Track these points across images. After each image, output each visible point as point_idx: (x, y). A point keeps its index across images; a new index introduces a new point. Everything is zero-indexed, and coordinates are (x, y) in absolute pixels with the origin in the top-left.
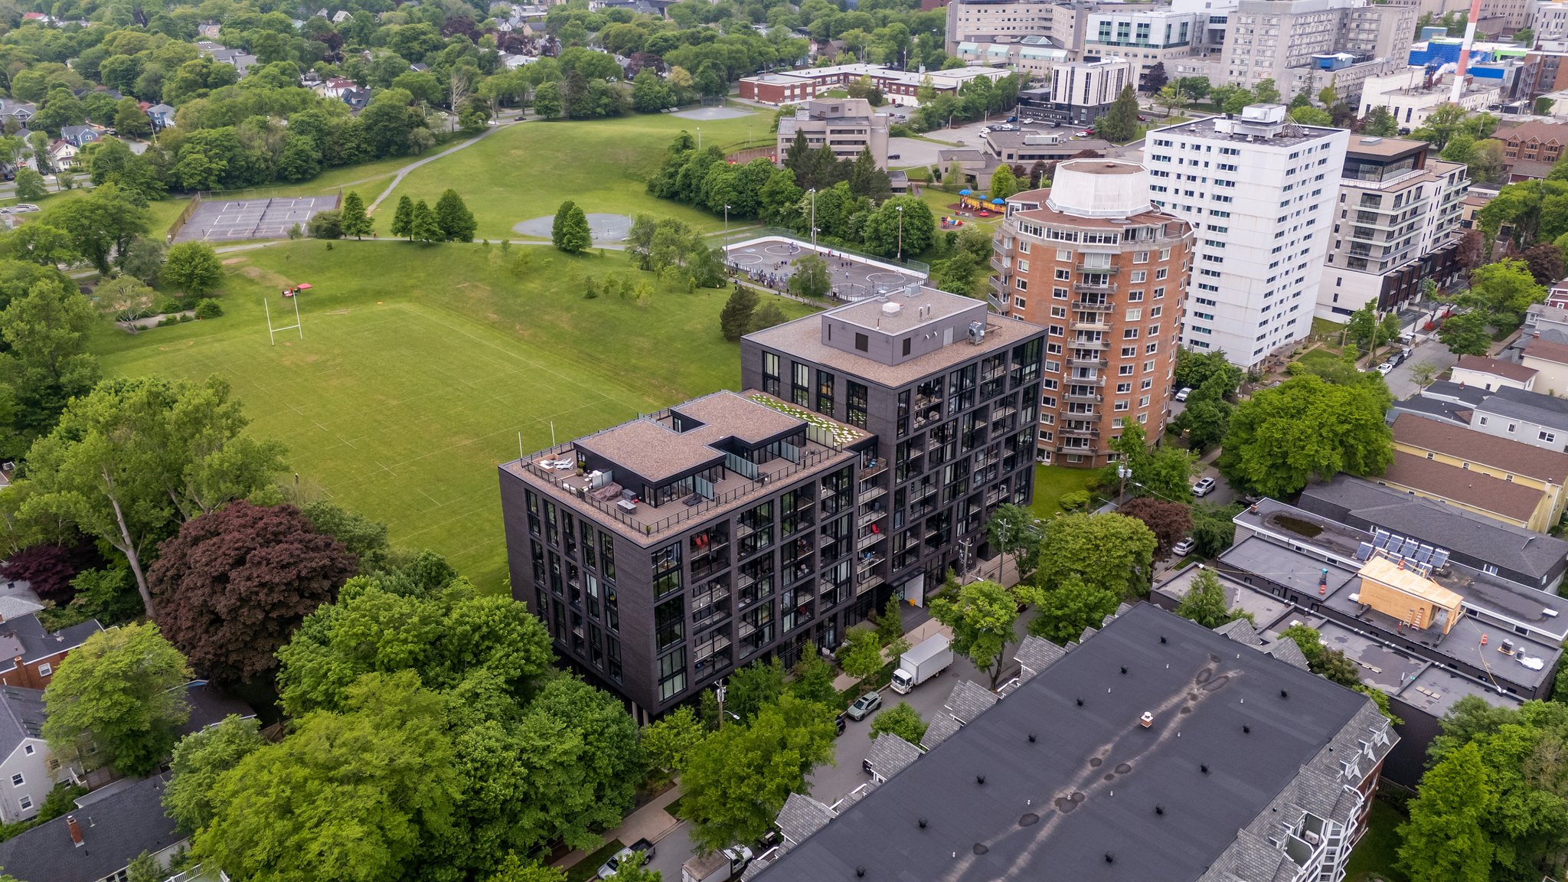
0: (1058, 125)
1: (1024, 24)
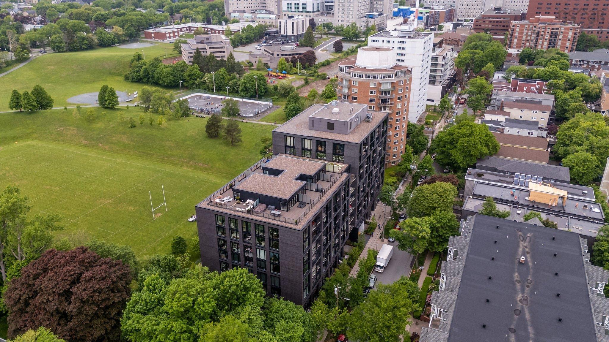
0: (283, 43)
1: (255, 5)
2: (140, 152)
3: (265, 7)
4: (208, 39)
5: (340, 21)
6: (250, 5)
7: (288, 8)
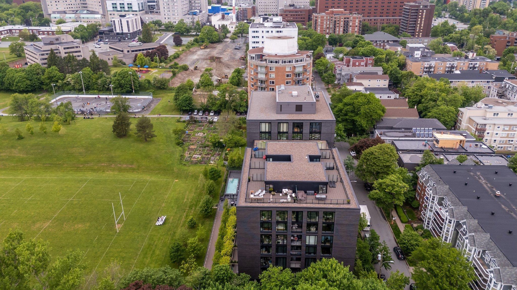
2: (44, 164)
3: (87, 7)
4: (57, 39)
5: (167, 18)
6: (71, 6)
7: (113, 7)
